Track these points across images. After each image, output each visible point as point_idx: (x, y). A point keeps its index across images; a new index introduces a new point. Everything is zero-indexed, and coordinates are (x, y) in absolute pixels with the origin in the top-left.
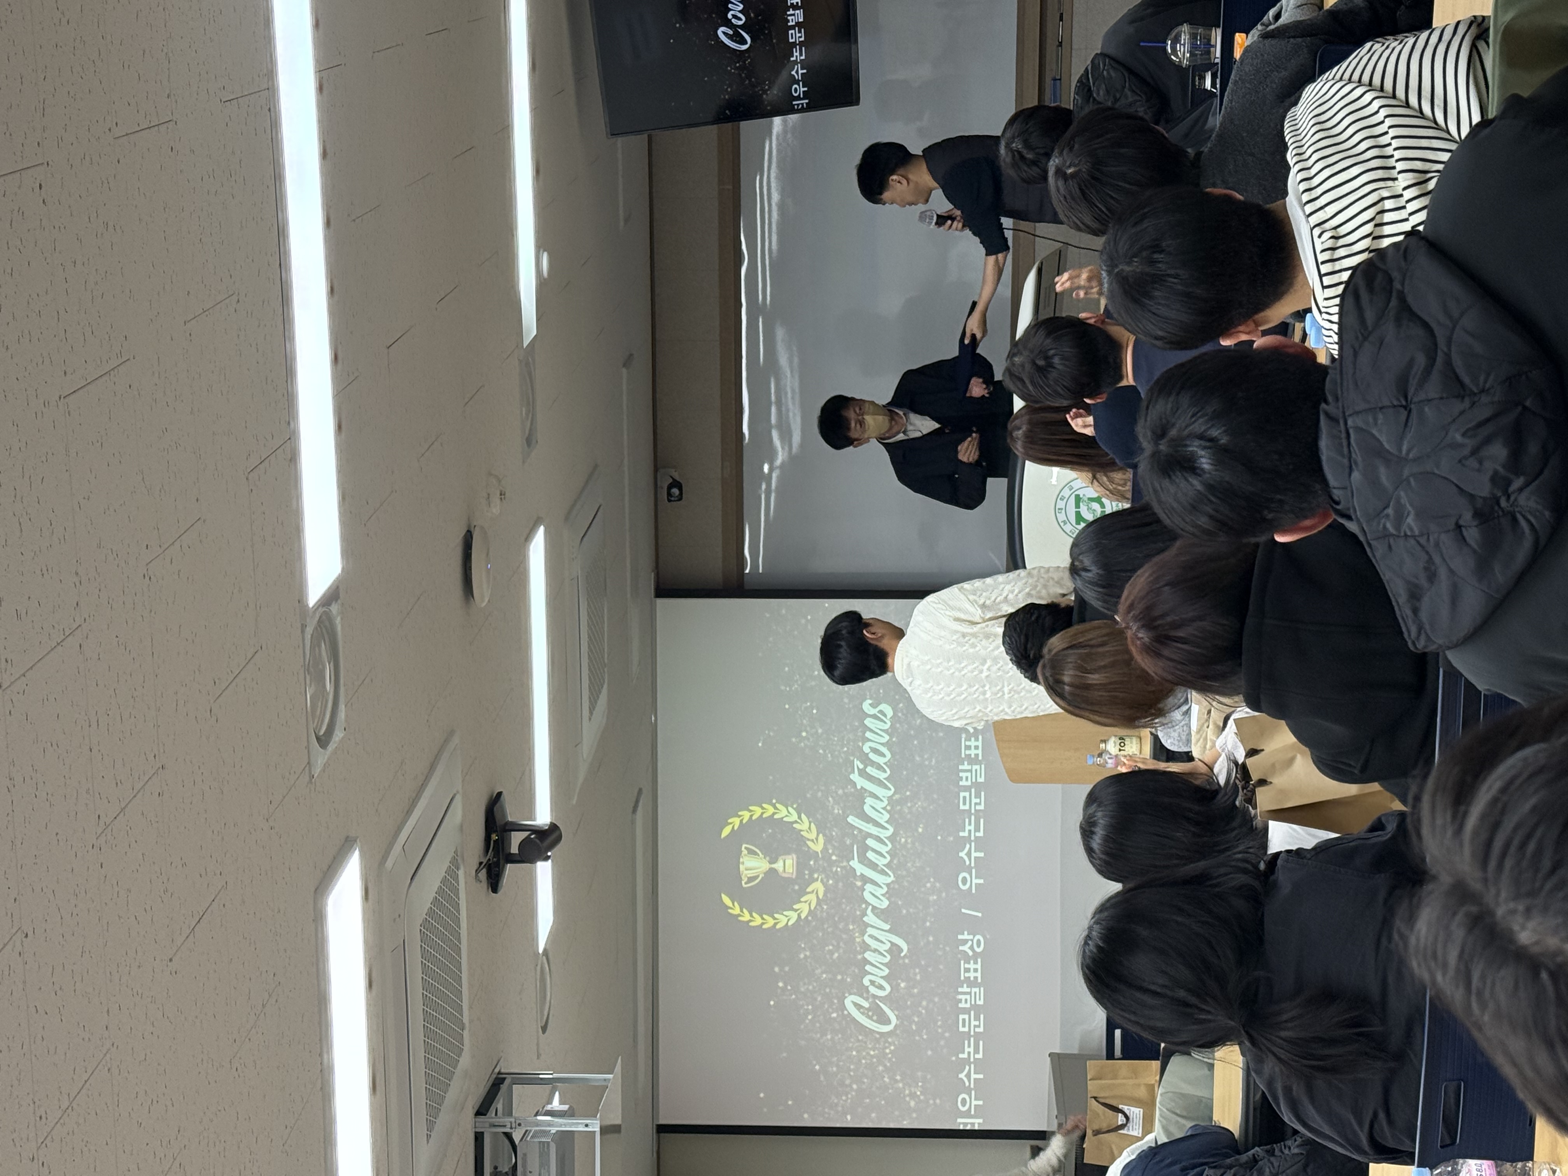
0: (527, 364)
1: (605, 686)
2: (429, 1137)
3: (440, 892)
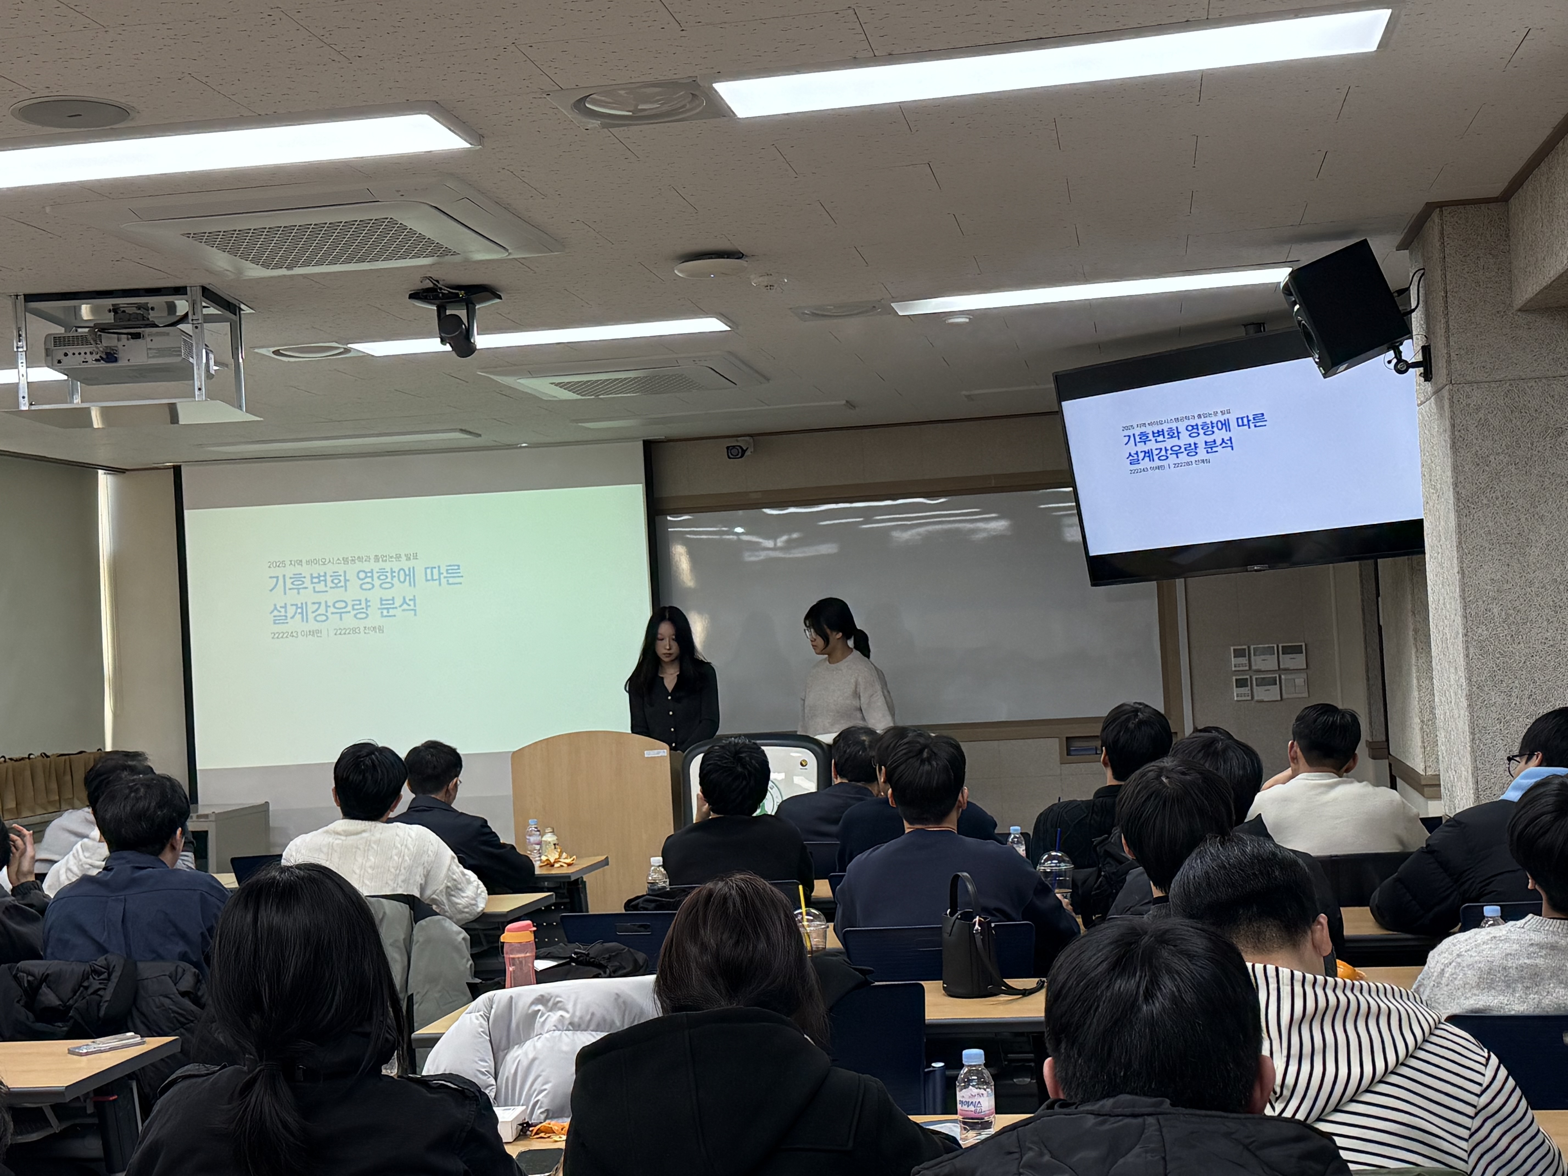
0: (874, 308)
1: (579, 397)
2: (188, 235)
3: (422, 237)
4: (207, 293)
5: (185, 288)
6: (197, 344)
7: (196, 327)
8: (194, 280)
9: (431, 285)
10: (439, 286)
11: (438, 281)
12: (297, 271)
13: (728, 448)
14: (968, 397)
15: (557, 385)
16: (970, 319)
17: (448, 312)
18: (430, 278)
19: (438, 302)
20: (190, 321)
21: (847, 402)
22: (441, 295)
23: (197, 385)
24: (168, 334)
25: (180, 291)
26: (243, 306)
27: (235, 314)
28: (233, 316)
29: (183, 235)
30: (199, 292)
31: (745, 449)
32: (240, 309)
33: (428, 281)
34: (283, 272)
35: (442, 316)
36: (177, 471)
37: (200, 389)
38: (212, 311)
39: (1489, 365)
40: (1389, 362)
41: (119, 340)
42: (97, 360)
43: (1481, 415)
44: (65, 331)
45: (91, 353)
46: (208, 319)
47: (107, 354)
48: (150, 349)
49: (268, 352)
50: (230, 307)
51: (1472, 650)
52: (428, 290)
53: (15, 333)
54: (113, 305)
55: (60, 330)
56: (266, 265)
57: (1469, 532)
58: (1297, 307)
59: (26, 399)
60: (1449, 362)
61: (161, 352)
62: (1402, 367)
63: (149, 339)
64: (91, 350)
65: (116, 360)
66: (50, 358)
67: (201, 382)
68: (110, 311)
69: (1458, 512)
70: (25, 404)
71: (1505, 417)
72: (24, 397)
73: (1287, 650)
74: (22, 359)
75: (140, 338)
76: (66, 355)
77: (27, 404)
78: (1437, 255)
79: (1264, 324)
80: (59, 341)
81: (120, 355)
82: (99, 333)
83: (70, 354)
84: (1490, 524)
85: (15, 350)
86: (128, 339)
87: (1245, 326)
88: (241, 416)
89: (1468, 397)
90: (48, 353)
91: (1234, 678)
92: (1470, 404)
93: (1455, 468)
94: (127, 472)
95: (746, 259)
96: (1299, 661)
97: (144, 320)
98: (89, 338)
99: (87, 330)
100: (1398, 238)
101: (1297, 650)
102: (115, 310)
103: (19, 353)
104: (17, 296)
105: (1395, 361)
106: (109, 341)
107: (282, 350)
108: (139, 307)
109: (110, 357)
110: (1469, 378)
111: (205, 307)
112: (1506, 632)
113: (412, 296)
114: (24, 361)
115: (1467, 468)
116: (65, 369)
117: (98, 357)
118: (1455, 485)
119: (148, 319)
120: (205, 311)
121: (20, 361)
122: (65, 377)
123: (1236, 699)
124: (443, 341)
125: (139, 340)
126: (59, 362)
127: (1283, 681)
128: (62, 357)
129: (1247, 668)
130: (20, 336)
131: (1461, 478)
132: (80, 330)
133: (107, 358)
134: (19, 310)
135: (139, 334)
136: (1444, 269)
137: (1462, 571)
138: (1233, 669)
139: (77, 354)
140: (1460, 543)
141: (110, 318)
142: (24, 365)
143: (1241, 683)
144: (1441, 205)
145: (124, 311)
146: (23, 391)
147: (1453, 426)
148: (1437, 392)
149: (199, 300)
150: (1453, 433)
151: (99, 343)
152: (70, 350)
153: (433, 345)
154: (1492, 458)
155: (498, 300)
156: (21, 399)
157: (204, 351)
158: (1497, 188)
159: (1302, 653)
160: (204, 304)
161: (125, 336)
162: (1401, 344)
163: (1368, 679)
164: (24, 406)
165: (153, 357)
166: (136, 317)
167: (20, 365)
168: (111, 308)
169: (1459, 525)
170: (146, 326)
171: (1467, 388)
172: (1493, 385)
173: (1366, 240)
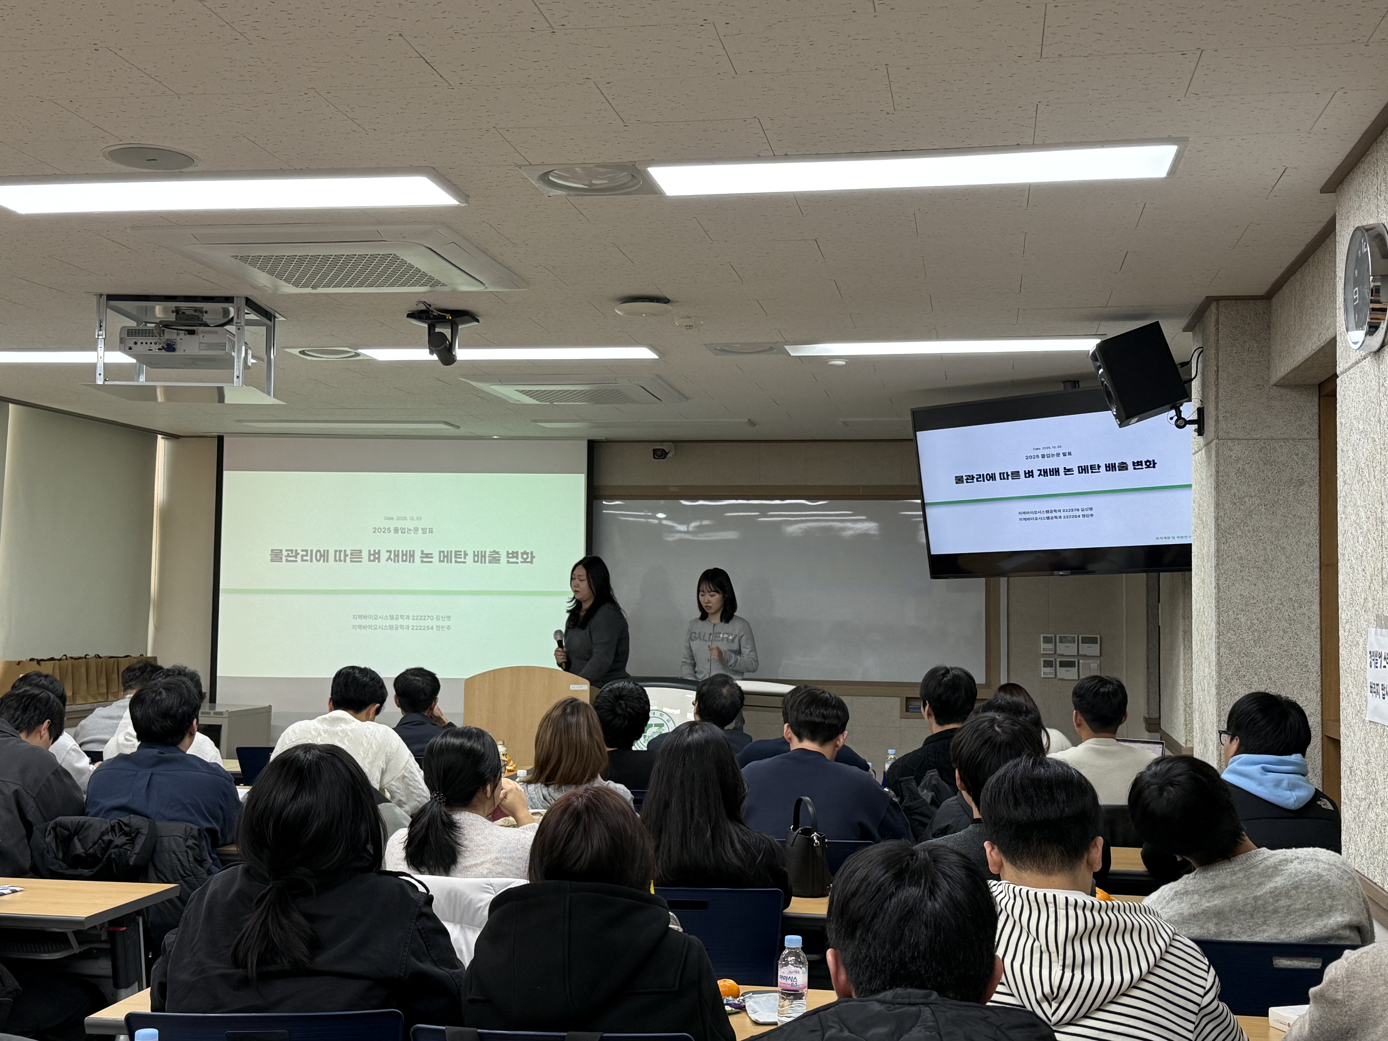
0: (771, 349)
1: (538, 402)
2: (236, 257)
3: (418, 270)
4: (249, 302)
5: (233, 297)
6: (239, 342)
7: (239, 329)
8: (240, 291)
9: (424, 308)
10: (431, 308)
11: (430, 305)
12: (320, 290)
13: (654, 450)
14: (845, 423)
15: (521, 392)
16: (847, 362)
17: (437, 330)
18: (424, 303)
19: (429, 321)
20: (234, 324)
21: (749, 420)
22: (432, 316)
23: (236, 374)
24: (216, 333)
25: (229, 299)
26: (277, 315)
27: (271, 321)
28: (268, 322)
29: (232, 257)
30: (244, 301)
31: (667, 451)
32: (275, 317)
33: (422, 304)
34: (309, 290)
35: (432, 332)
36: (220, 439)
37: (238, 377)
38: (253, 317)
39: (1248, 427)
40: (1171, 418)
41: (178, 334)
42: (159, 349)
43: (1239, 465)
44: (137, 324)
45: (155, 343)
46: (250, 323)
47: (168, 345)
48: (202, 343)
49: (296, 351)
50: (267, 315)
51: (1222, 650)
52: (422, 312)
53: (98, 325)
54: (176, 307)
55: (132, 324)
56: (296, 284)
57: (1225, 556)
58: (1101, 371)
59: (102, 376)
60: (1217, 421)
61: (210, 346)
62: (1181, 423)
63: (201, 336)
64: (155, 341)
65: (174, 350)
66: (123, 345)
67: (239, 371)
68: (173, 312)
69: (1218, 539)
70: (100, 380)
71: (1259, 468)
72: (100, 374)
73: (1086, 640)
74: (101, 345)
75: (194, 334)
76: (136, 343)
77: (102, 380)
78: (1212, 338)
79: (1078, 382)
80: (131, 332)
81: (177, 347)
82: (163, 328)
83: (139, 343)
84: (1242, 551)
85: (97, 337)
86: (185, 334)
87: (1064, 382)
88: (269, 400)
89: (1231, 450)
90: (122, 341)
91: (1042, 660)
92: (1231, 456)
93: (1217, 505)
94: (181, 439)
95: (672, 304)
96: (1094, 650)
97: (198, 320)
98: (155, 331)
99: (153, 325)
100: (1184, 322)
101: (1093, 641)
102: (177, 311)
103: (99, 340)
104: (101, 295)
105: (1176, 418)
106: (170, 335)
107: (306, 350)
108: (196, 310)
109: (170, 347)
110: (1232, 436)
111: (247, 313)
112: (1250, 637)
113: (409, 316)
114: (103, 346)
115: (1226, 506)
116: (135, 355)
117: (160, 347)
118: (1217, 519)
119: (202, 320)
120: (247, 317)
121: (99, 346)
122: (134, 361)
123: (1042, 676)
124: (432, 352)
125: (193, 336)
126: (130, 348)
127: (1081, 665)
128: (132, 345)
129: (1053, 652)
130: (101, 326)
131: (1222, 514)
132: (149, 325)
133: (168, 348)
134: (101, 306)
135: (194, 331)
136: (1217, 349)
137: (1218, 587)
138: (1042, 652)
139: (144, 344)
140: (1218, 565)
141: (172, 317)
142: (103, 349)
143: (1048, 664)
144: (1218, 299)
145: (184, 313)
146: (100, 370)
147: (1218, 472)
148: (1207, 444)
149: (242, 307)
150: (1217, 477)
151: (162, 335)
152: (139, 339)
153: (423, 354)
154: (1247, 499)
155: (477, 323)
156: (98, 375)
157: (244, 348)
158: (1262, 289)
159: (1097, 643)
160: (246, 311)
161: (183, 332)
162: (1182, 405)
163: (1148, 668)
164: (100, 381)
165: (204, 349)
166: (192, 317)
167: (99, 349)
168: (174, 309)
169: (1218, 551)
170: (201, 325)
171: (1230, 443)
172: (1251, 442)
173: (1158, 322)
